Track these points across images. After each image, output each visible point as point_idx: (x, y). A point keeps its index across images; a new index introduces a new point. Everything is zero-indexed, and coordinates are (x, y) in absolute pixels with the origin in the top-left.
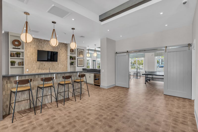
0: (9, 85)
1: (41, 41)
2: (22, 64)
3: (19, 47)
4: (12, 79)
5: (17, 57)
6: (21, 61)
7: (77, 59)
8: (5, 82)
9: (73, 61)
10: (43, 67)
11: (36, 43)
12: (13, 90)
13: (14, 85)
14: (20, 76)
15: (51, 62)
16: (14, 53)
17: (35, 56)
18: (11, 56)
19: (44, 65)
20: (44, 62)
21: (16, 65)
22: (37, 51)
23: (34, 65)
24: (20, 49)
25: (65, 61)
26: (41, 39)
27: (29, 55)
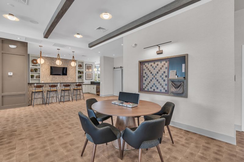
0: (31, 89)
1: (53, 59)
2: (39, 77)
3: (36, 65)
4: (32, 85)
5: (35, 72)
6: (38, 75)
7: (86, 73)
8: (29, 87)
9: (81, 75)
10: (55, 80)
11: (49, 61)
12: (33, 91)
13: (34, 88)
14: (37, 83)
15: (61, 76)
16: (33, 69)
17: (48, 71)
18: (31, 71)
19: (56, 78)
20: (56, 76)
21: (35, 78)
22: (50, 67)
23: (48, 78)
24: (37, 66)
25: (74, 75)
26: (53, 58)
27: (44, 71)
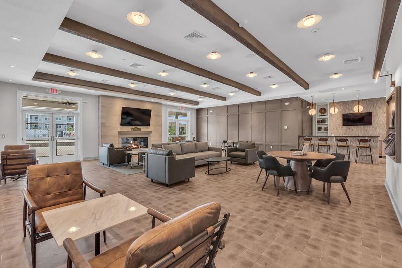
1: (348, 103)
2: (326, 129)
3: (324, 114)
5: (323, 123)
6: (325, 126)
10: (351, 132)
11: (342, 107)
15: (362, 126)
16: (320, 119)
18: (318, 123)
19: (352, 130)
20: (352, 127)
21: (322, 131)
22: (342, 115)
23: (339, 130)
24: (325, 116)
26: (348, 101)
27: (334, 120)
